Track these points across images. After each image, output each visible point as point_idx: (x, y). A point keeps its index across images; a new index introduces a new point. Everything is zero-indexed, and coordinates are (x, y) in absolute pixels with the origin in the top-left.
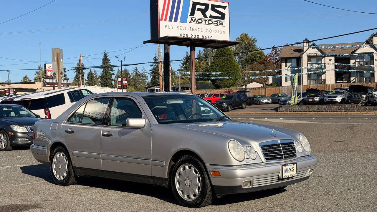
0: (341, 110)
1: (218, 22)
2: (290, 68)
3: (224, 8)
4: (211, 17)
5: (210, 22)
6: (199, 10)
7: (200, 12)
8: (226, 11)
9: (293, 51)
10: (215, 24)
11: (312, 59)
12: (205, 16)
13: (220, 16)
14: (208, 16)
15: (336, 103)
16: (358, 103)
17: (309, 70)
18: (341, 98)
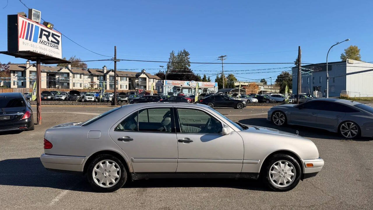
0: (65, 104)
1: (56, 46)
2: (17, 77)
3: (59, 37)
4: (52, 41)
5: (51, 45)
6: (45, 35)
7: (45, 37)
8: (59, 39)
9: (19, 67)
10: (54, 47)
11: (32, 73)
12: (48, 40)
13: (57, 42)
14: (50, 41)
15: (61, 100)
16: (76, 100)
17: (30, 79)
18: (65, 97)
